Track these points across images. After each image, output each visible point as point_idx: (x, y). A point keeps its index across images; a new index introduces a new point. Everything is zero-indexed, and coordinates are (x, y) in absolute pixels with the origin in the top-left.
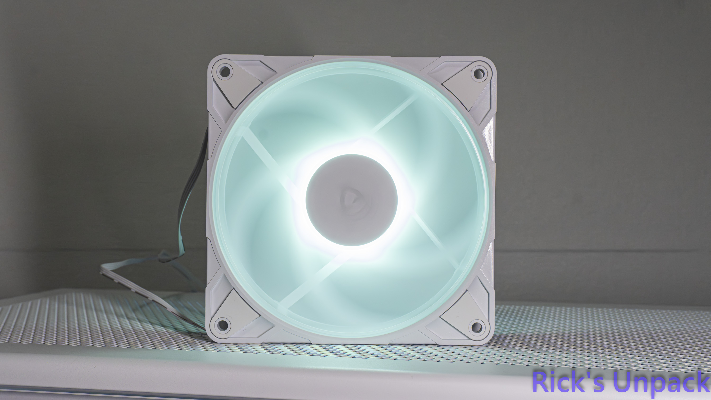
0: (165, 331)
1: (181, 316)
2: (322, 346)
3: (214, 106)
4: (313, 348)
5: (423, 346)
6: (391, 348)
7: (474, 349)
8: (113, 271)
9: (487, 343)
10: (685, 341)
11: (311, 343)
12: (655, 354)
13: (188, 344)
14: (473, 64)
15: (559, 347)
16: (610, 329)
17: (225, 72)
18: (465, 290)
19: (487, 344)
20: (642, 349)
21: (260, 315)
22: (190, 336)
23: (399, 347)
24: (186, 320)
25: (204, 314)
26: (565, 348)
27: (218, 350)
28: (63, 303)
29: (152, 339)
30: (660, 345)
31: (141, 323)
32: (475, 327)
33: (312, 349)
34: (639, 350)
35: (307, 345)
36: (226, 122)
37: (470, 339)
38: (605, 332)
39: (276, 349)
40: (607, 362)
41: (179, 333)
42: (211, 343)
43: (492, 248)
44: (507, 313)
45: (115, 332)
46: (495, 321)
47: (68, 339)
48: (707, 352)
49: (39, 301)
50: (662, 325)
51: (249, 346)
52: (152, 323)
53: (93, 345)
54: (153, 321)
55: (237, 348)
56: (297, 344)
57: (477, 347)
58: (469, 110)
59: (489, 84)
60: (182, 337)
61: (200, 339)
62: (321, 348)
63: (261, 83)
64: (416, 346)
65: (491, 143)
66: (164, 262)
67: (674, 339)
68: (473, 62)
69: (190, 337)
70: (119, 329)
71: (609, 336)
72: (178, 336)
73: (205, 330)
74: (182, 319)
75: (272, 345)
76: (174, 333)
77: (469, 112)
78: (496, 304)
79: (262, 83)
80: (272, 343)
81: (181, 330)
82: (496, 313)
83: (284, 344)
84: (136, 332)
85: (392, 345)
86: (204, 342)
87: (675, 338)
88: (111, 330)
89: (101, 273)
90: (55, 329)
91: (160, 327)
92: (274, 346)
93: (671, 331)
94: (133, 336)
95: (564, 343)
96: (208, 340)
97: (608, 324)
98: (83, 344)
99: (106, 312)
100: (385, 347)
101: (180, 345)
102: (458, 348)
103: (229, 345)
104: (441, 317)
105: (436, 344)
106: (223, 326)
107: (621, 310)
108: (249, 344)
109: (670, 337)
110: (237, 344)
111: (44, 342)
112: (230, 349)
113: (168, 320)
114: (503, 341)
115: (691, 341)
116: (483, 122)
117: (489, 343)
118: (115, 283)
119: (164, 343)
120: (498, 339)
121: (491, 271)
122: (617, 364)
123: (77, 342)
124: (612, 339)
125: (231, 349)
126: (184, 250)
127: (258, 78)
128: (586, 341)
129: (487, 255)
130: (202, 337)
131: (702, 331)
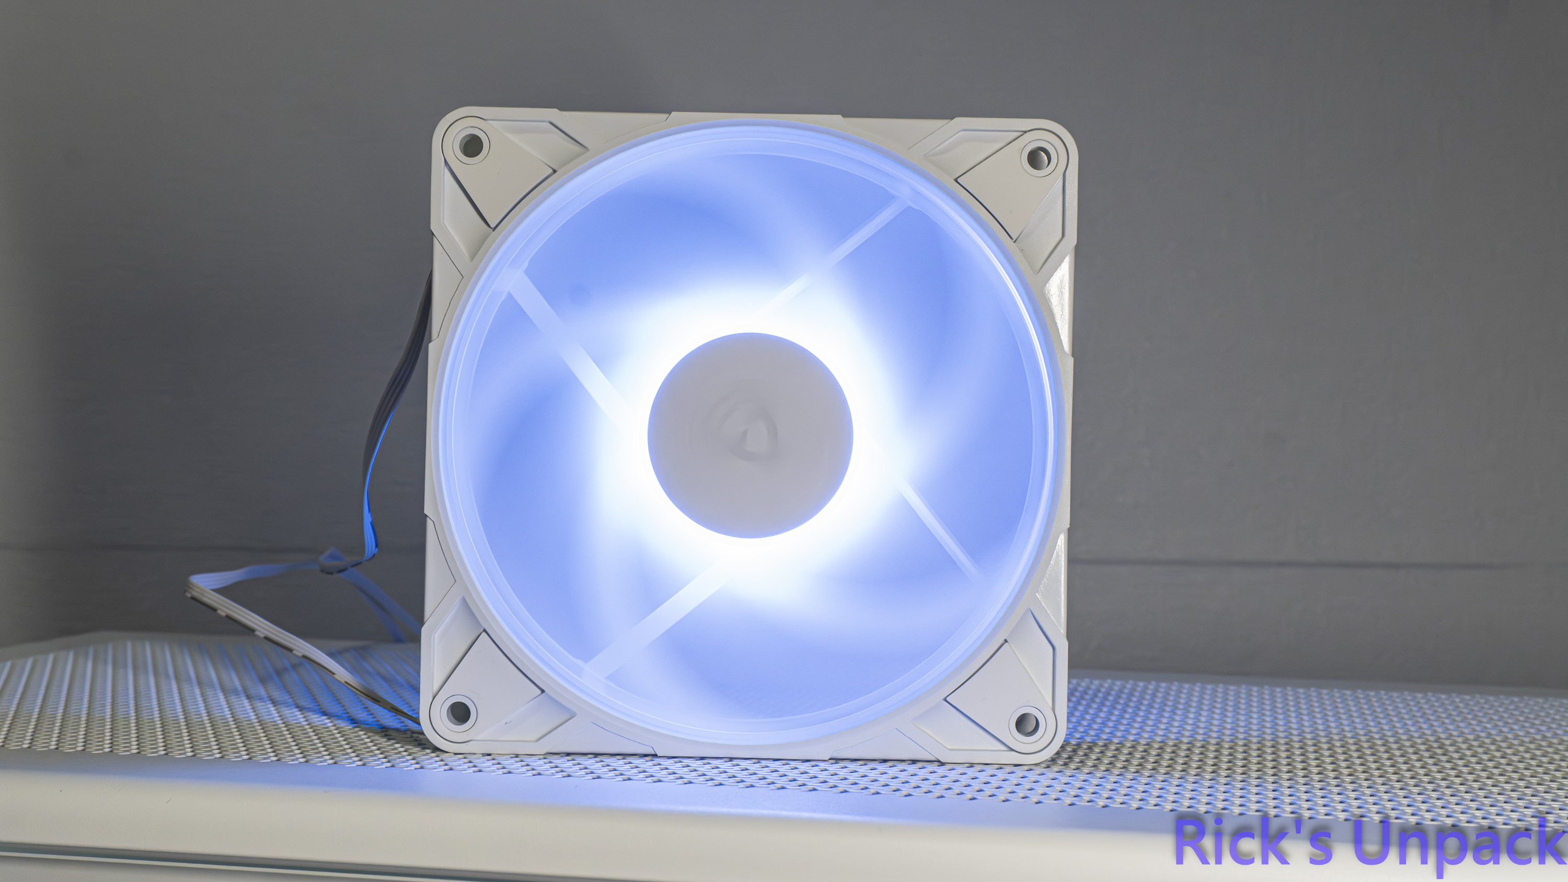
0: (330, 725)
1: (367, 693)
2: (681, 762)
3: (445, 222)
4: (660, 764)
5: (905, 763)
6: (833, 768)
7: (1020, 772)
8: (216, 591)
9: (1050, 759)
10: (1490, 760)
11: (655, 756)
12: (1424, 787)
13: (381, 754)
14: (1025, 135)
15: (1209, 769)
16: (1322, 733)
17: (472, 146)
18: (1002, 641)
19: (1049, 761)
20: (1394, 777)
21: (543, 691)
22: (386, 735)
23: (852, 766)
24: (376, 700)
25: (416, 690)
26: (1224, 773)
27: (446, 767)
28: (105, 662)
29: (300, 741)
30: (1434, 768)
31: (278, 707)
32: (1024, 724)
33: (657, 768)
34: (1388, 777)
35: (647, 758)
36: (472, 258)
37: (1013, 750)
38: (1313, 739)
39: (577, 767)
40: (1316, 803)
41: (361, 731)
42: (432, 752)
43: (1063, 546)
44: (1095, 695)
45: (218, 726)
46: (1068, 713)
47: (111, 739)
48: (1539, 784)
49: (51, 657)
50: (1439, 727)
51: (517, 759)
52: (301, 709)
53: (166, 754)
54: (303, 703)
55: (490, 763)
56: (624, 755)
57: (1026, 768)
58: (1014, 238)
59: (1062, 181)
60: (368, 738)
61: (409, 743)
62: (679, 765)
63: (551, 171)
64: (890, 764)
65: (1063, 312)
66: (332, 573)
67: (1465, 755)
68: (1025, 132)
69: (385, 740)
70: (227, 719)
71: (1321, 748)
72: (359, 736)
73: (419, 724)
74: (369, 698)
75: (569, 758)
76: (350, 729)
77: (1015, 242)
78: (1071, 676)
79: (555, 171)
80: (568, 754)
81: (367, 724)
82: (1071, 694)
83: (596, 755)
84: (265, 726)
85: (837, 760)
86: (416, 749)
87: (1468, 753)
88: (208, 721)
89: (189, 595)
90: (84, 717)
91: (320, 717)
92: (573, 760)
93: (1460, 740)
94: (257, 734)
95: (1220, 761)
96: (425, 744)
97: (1319, 721)
98: (171, 752)
99: (200, 684)
100: (823, 765)
101: (362, 756)
102: (984, 769)
103: (471, 757)
104: (948, 699)
105: (936, 760)
106: (460, 713)
107: (1348, 692)
108: (517, 756)
109: (1457, 752)
110: (489, 755)
111: (57, 745)
112: (475, 766)
113: (338, 701)
114: (1086, 755)
115: (1503, 761)
116: (1046, 267)
117: (1053, 760)
118: (220, 616)
119: (326, 751)
120: (1074, 751)
121: (1061, 599)
122: (1339, 808)
123: (131, 745)
124: (1327, 753)
125: (477, 765)
126: (377, 546)
127: (543, 160)
128: (1269, 757)
129: (1052, 562)
130: (412, 739)
131: (1527, 739)
